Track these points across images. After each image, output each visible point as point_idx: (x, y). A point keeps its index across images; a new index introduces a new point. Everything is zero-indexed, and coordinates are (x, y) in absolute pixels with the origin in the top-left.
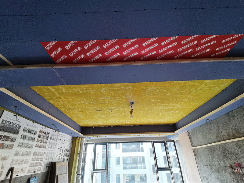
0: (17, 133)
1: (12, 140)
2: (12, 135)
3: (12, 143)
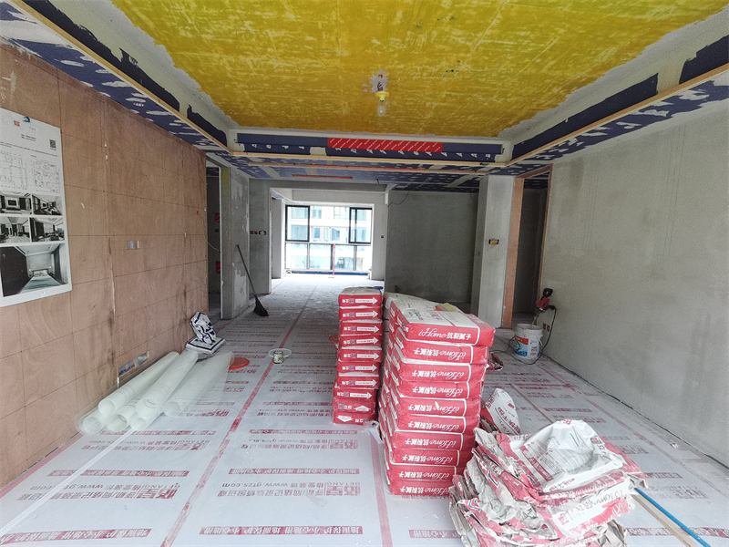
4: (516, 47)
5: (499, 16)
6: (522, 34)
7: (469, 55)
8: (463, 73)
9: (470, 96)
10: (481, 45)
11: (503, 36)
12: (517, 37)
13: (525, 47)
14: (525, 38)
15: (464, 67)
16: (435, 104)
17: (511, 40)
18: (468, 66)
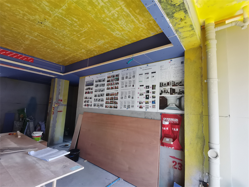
0: (93, 85)
1: (91, 89)
2: (91, 87)
3: (92, 91)
4: (71, 24)
5: (66, 5)
6: (75, 19)
7: (50, 18)
8: (47, 26)
9: (50, 40)
10: (56, 16)
11: (67, 16)
12: (72, 20)
13: (75, 26)
14: (76, 22)
15: (47, 23)
16: (31, 37)
17: (69, 20)
18: (50, 24)
